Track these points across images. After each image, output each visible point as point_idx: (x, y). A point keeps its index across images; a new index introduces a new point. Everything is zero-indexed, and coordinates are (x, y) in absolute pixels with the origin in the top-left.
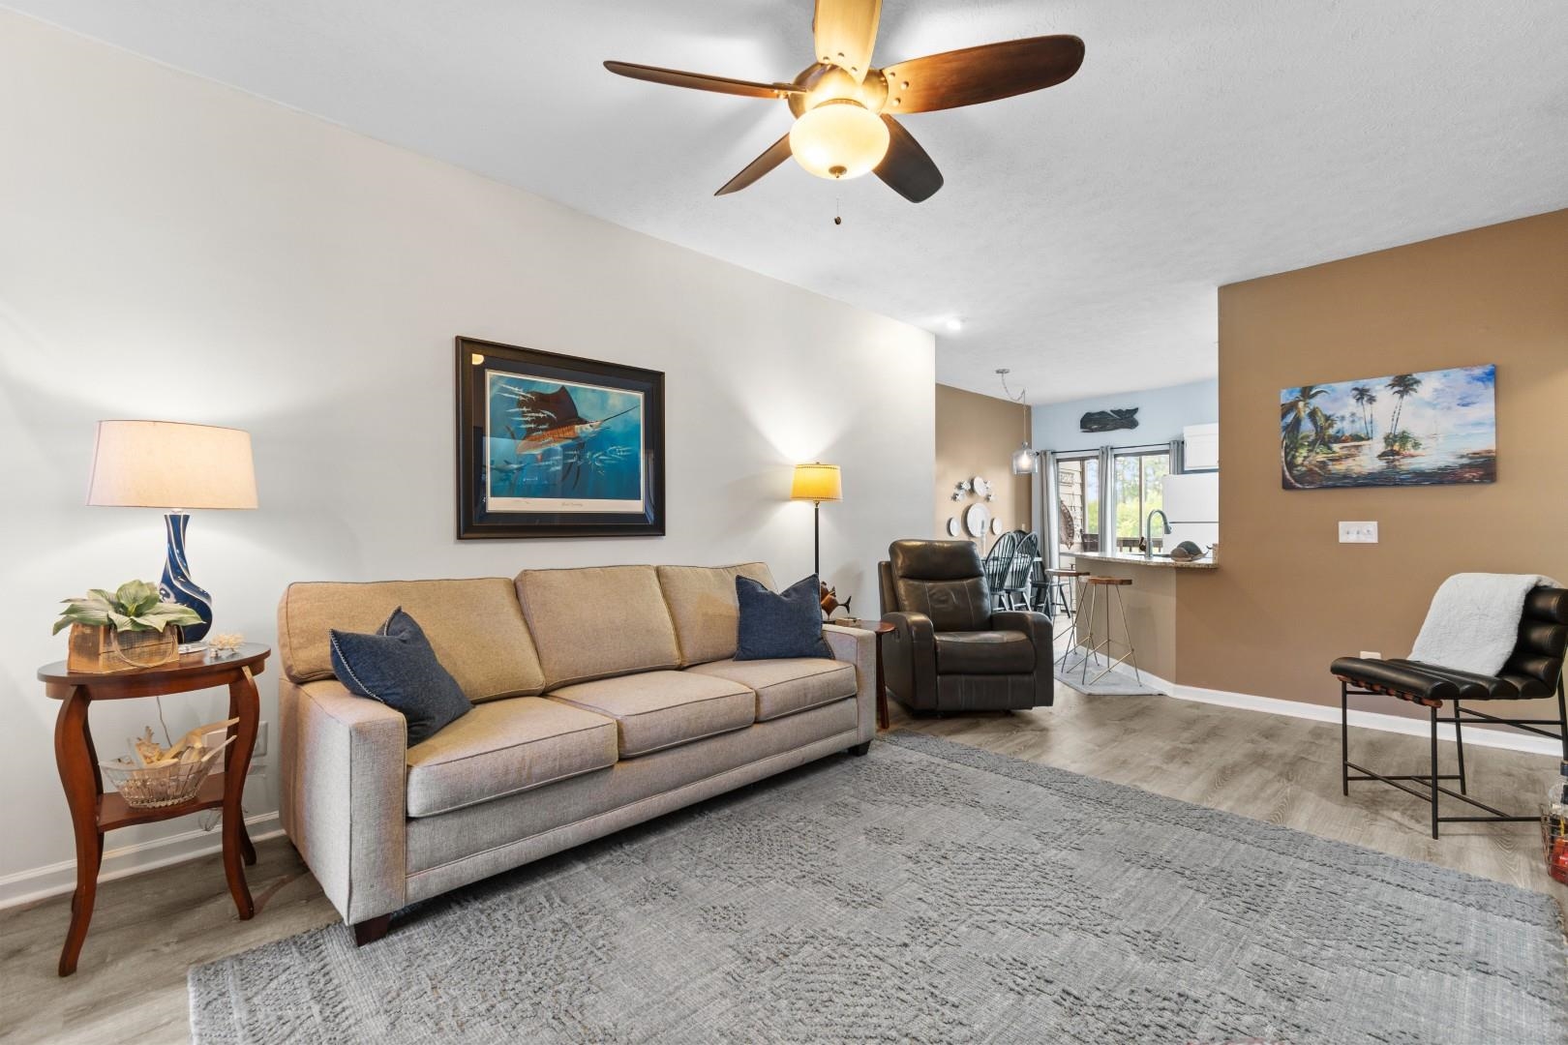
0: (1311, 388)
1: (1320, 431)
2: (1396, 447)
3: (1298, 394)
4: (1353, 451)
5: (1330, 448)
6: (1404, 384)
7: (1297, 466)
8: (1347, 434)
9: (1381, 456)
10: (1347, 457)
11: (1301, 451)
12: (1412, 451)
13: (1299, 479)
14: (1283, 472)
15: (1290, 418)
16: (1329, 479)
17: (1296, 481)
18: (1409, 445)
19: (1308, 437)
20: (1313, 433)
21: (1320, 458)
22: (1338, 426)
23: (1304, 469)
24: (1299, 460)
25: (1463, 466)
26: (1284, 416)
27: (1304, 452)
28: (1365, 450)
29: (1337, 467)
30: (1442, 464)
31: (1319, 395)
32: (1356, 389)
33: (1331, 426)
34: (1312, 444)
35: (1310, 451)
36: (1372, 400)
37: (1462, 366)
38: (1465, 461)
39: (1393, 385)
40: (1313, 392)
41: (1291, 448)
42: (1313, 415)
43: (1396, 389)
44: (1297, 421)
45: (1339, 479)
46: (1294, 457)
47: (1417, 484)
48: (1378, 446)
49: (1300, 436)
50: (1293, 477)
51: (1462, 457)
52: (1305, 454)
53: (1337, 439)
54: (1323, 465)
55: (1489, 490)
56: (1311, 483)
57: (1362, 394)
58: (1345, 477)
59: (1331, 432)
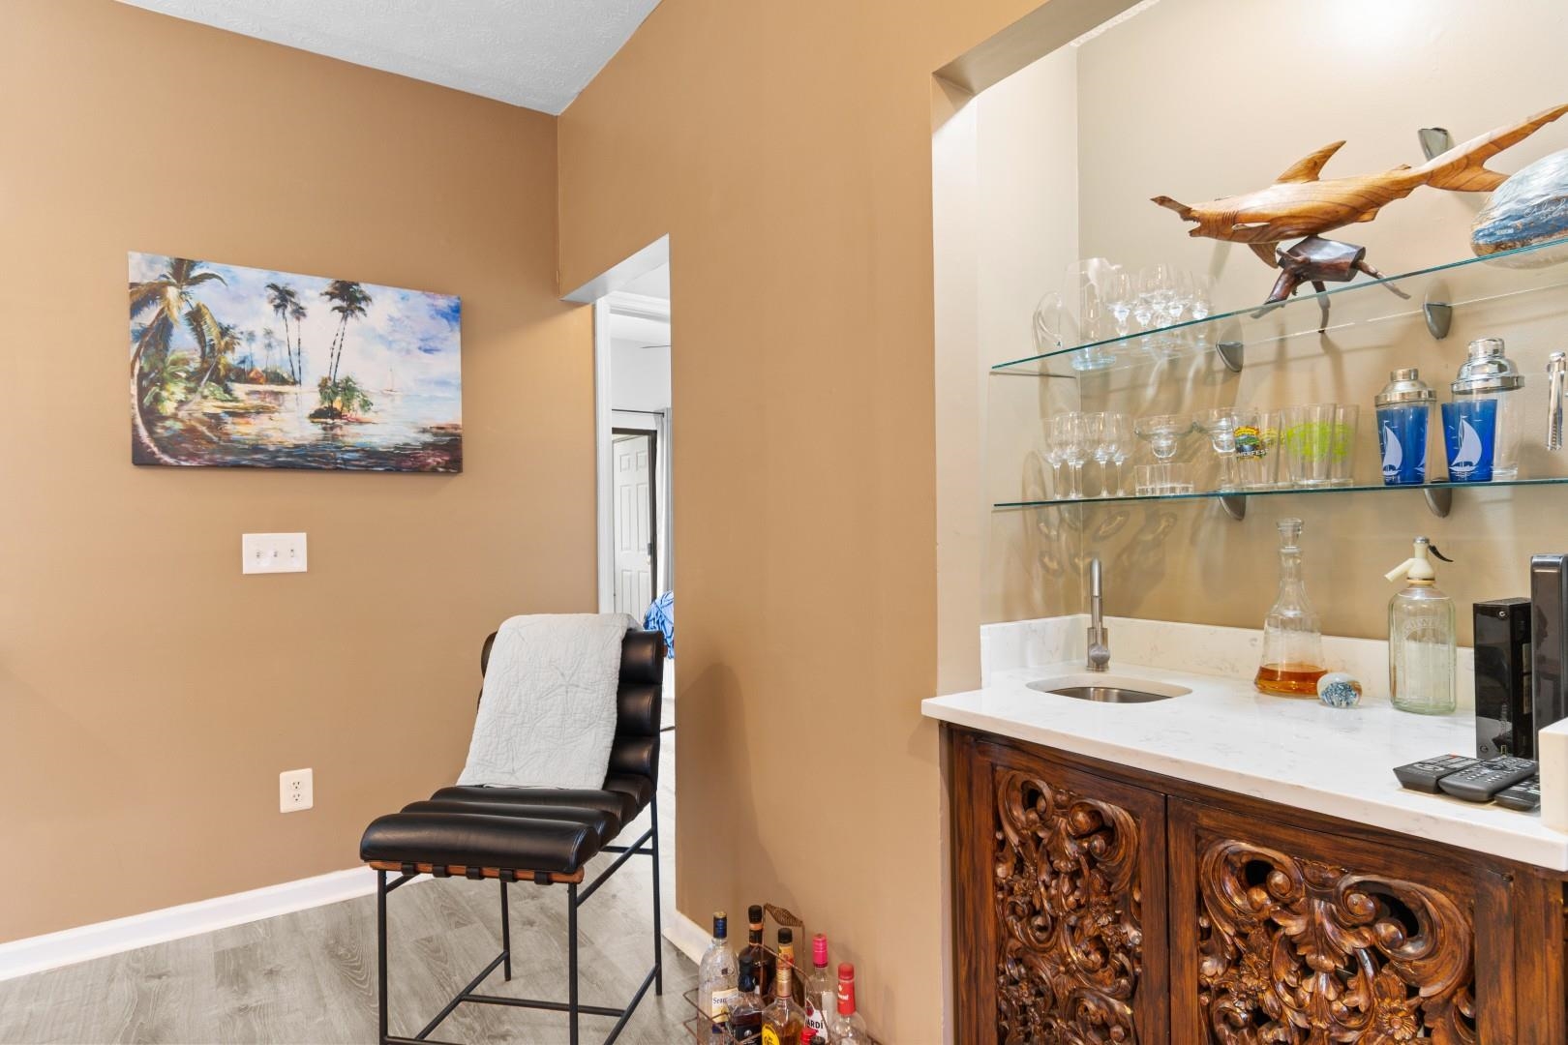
0: (192, 265)
1: (209, 353)
2: (337, 405)
3: (167, 271)
4: (269, 402)
5: (227, 391)
6: (348, 297)
7: (166, 418)
8: (259, 368)
9: (317, 415)
10: (260, 411)
11: (171, 387)
12: (360, 414)
13: (168, 445)
14: (135, 427)
15: (149, 316)
16: (226, 451)
17: (164, 450)
18: (356, 403)
19: (186, 362)
20: (197, 356)
21: (211, 407)
22: (242, 349)
23: (178, 426)
24: (168, 407)
25: (426, 446)
26: (136, 309)
27: (177, 390)
28: (289, 402)
29: (243, 429)
30: (400, 440)
31: (208, 282)
32: (274, 287)
33: (229, 347)
34: (195, 377)
35: (191, 391)
36: (299, 312)
37: (426, 288)
38: (428, 438)
39: (332, 296)
40: (196, 272)
41: (151, 380)
42: (196, 317)
43: (337, 302)
44: (164, 326)
45: (244, 452)
46: (157, 399)
47: (367, 470)
48: (310, 398)
49: (171, 358)
50: (158, 441)
51: (424, 431)
52: (180, 396)
53: (242, 376)
54: (215, 422)
55: (453, 485)
56: (191, 456)
57: (284, 298)
58: (256, 449)
59: (231, 358)
